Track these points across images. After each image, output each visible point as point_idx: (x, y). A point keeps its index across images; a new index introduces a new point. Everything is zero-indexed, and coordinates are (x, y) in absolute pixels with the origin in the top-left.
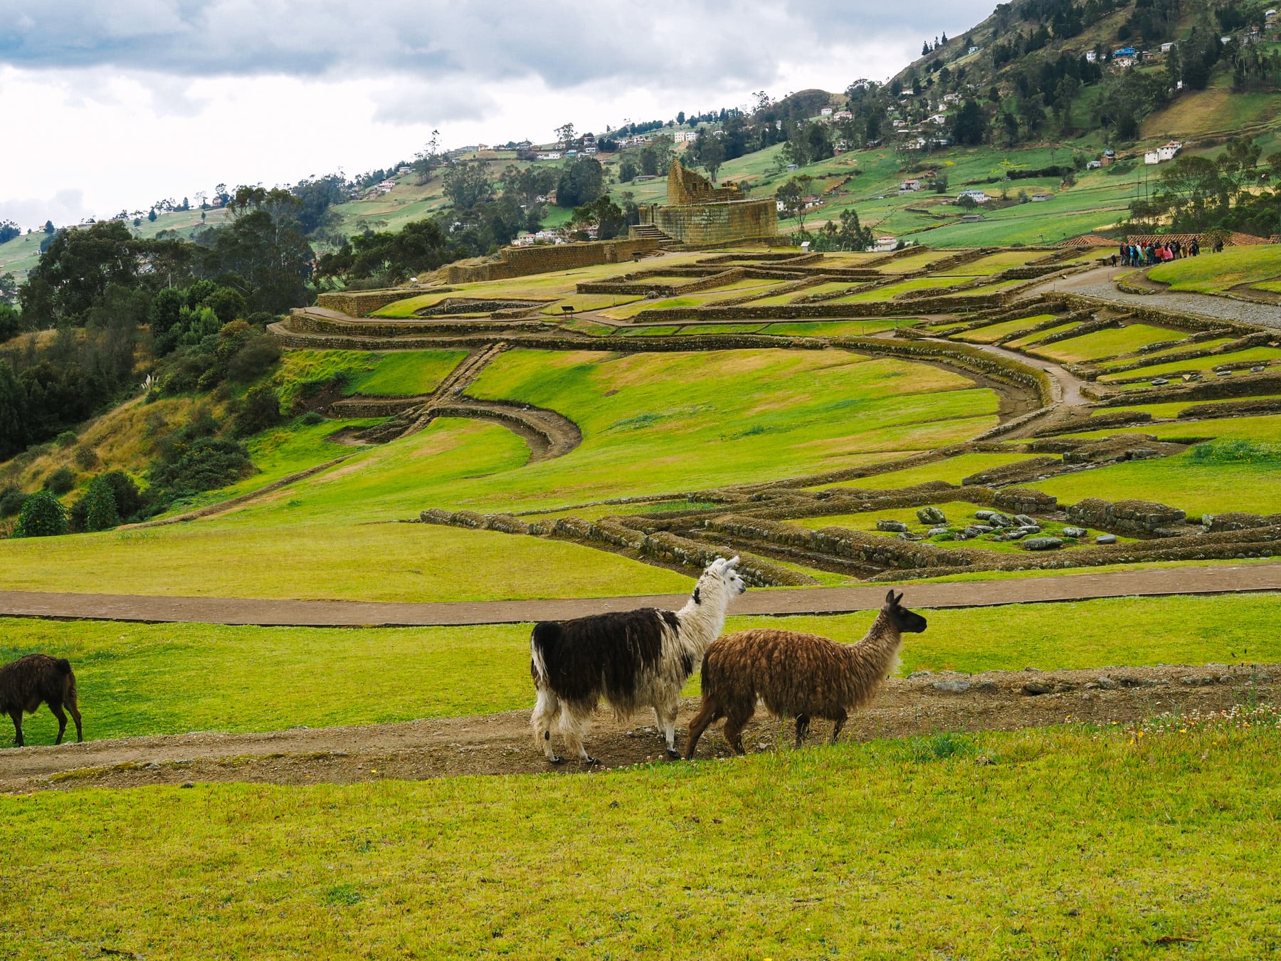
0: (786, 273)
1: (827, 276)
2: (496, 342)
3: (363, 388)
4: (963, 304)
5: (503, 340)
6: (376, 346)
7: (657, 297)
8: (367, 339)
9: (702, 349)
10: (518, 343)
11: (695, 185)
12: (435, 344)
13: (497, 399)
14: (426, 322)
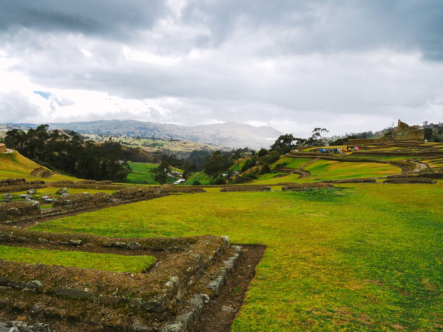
0: (405, 146)
1: (417, 147)
2: (318, 158)
3: (288, 166)
4: (437, 154)
5: (319, 157)
6: (295, 158)
7: (364, 150)
8: (296, 156)
9: (360, 162)
10: (322, 158)
11: (404, 126)
12: (307, 158)
13: (305, 170)
14: (310, 153)
